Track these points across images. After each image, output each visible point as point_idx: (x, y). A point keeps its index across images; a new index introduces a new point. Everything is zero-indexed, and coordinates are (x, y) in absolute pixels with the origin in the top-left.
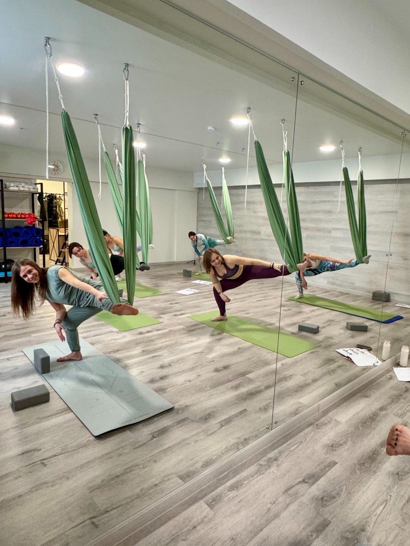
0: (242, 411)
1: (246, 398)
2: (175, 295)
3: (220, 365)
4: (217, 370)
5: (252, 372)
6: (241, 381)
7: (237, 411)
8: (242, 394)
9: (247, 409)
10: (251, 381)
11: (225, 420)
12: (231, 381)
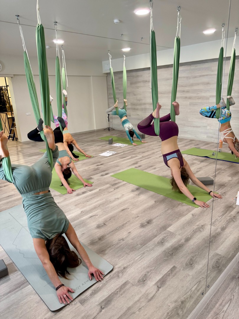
0: (172, 269)
1: (172, 253)
2: (99, 158)
3: (144, 220)
4: (142, 226)
5: (171, 225)
6: (165, 235)
7: (169, 270)
8: (168, 249)
9: (176, 266)
10: (172, 235)
11: (160, 280)
12: (156, 236)
